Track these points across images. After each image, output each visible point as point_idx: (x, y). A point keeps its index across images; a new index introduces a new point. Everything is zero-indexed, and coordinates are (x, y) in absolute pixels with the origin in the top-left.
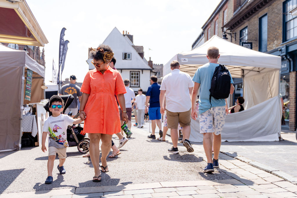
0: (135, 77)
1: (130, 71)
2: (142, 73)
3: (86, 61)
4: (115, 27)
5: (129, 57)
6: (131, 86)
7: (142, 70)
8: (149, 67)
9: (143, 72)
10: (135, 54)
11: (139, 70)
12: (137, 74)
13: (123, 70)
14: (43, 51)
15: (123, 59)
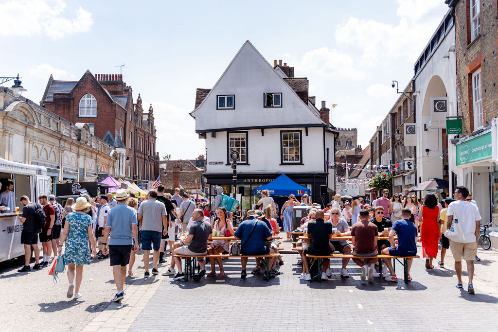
0: (291, 144)
1: (281, 132)
2: (307, 135)
3: (190, 114)
4: (248, 41)
5: (277, 102)
6: (284, 162)
7: (307, 127)
8: (320, 122)
9: (309, 133)
10: (289, 95)
11: (300, 129)
12: (296, 138)
13: (265, 130)
14: (151, 111)
15: (264, 107)
